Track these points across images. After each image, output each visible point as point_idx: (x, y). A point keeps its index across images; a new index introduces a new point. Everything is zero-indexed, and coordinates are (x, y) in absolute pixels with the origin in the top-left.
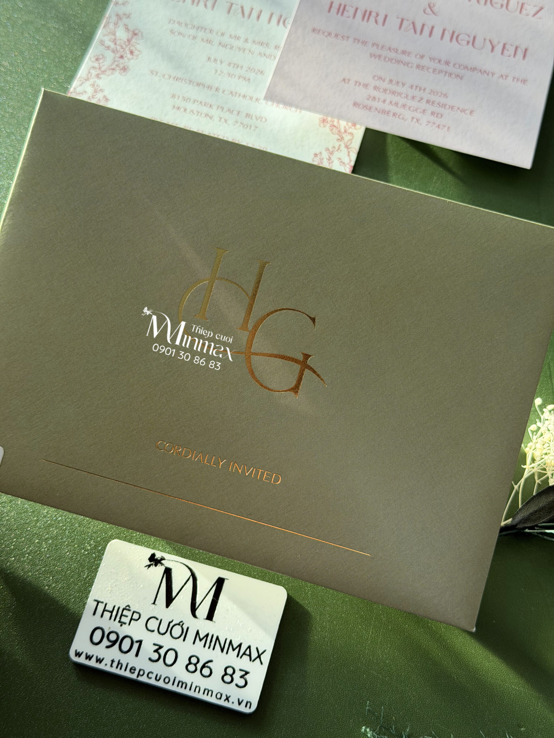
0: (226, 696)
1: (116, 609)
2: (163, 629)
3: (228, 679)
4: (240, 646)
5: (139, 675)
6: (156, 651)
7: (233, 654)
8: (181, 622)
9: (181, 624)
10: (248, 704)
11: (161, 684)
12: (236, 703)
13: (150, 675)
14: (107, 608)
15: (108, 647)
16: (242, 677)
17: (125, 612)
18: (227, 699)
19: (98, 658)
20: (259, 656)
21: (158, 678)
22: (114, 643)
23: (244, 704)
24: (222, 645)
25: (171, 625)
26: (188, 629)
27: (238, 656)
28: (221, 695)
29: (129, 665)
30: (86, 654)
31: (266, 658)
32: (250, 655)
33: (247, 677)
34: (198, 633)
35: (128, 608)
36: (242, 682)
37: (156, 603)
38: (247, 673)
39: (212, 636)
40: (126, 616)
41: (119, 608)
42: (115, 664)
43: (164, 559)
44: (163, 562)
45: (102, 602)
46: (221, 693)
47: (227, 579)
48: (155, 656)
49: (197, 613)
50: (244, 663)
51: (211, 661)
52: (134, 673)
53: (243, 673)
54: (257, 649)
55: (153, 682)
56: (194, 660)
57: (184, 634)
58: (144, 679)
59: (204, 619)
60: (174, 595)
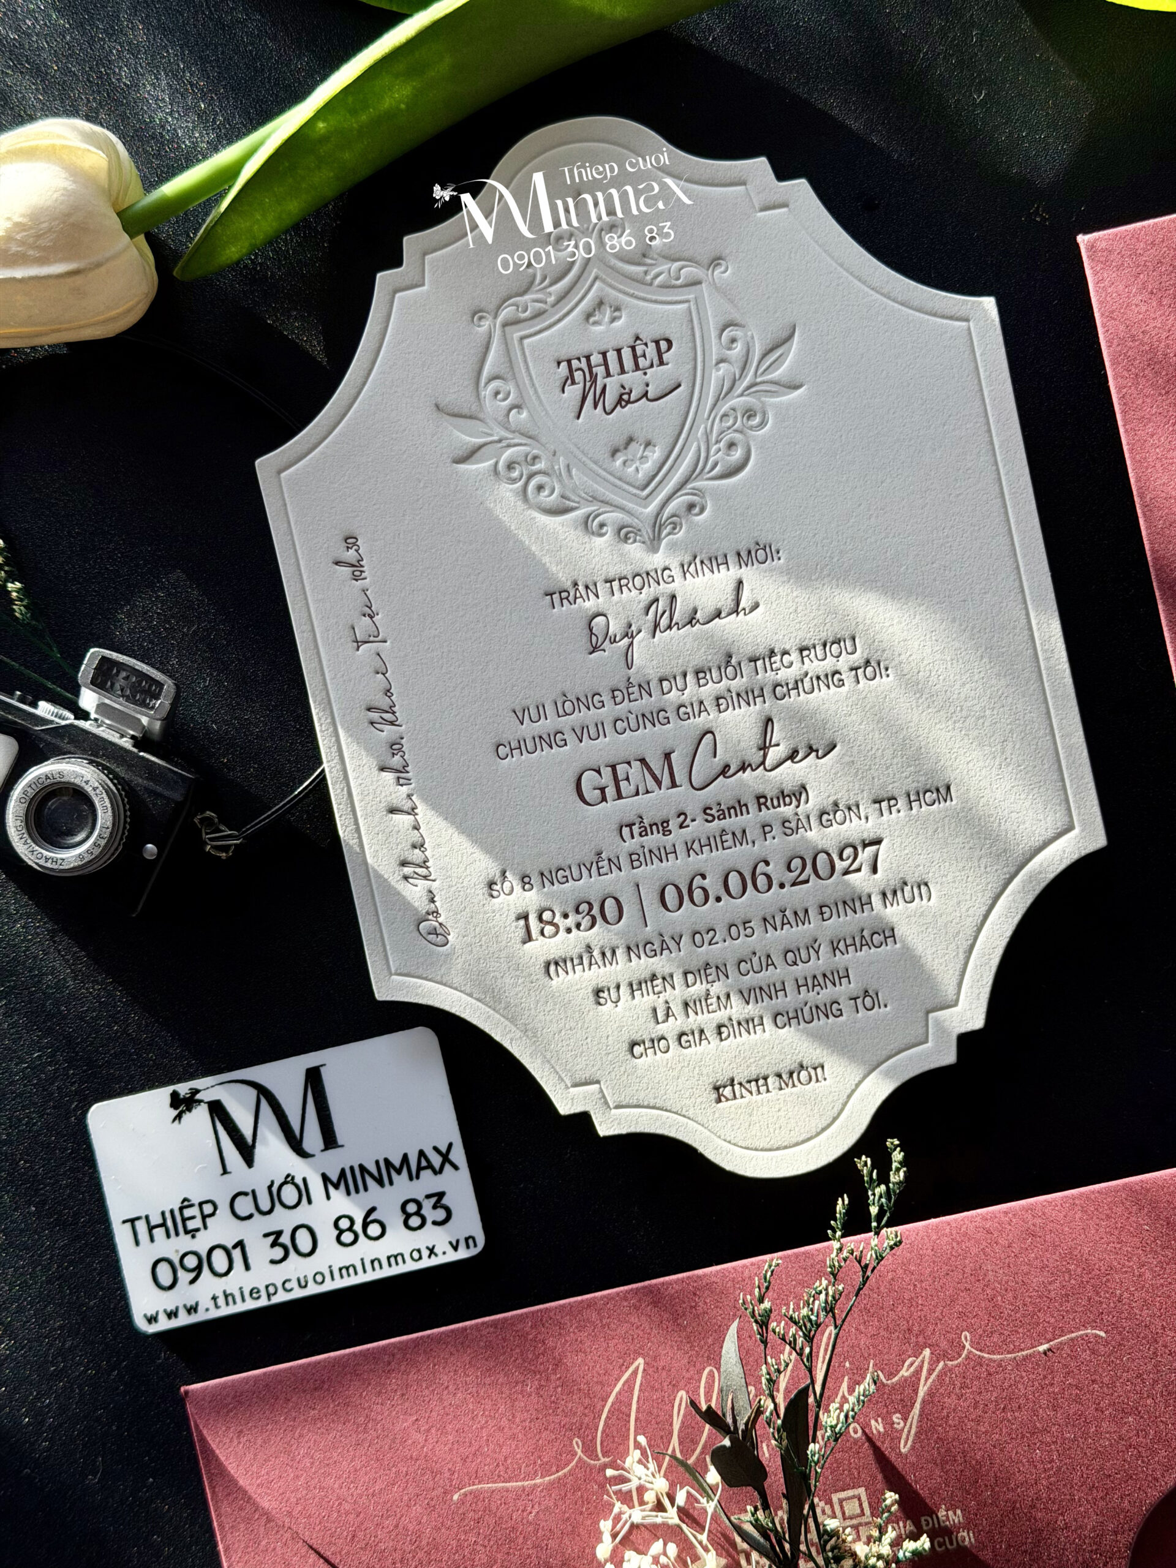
0: (428, 1248)
1: (168, 1215)
2: (265, 1205)
3: (415, 1221)
4: (405, 1158)
5: (269, 1296)
6: (274, 1244)
7: (401, 1180)
8: (288, 1176)
9: (289, 1179)
10: (469, 1240)
11: (313, 1289)
12: (450, 1250)
13: (288, 1286)
14: (153, 1223)
15: (192, 1282)
16: (435, 1207)
17: (188, 1213)
18: (432, 1251)
19: (189, 1306)
20: (446, 1158)
21: (303, 1284)
22: (199, 1269)
23: (462, 1244)
24: (376, 1173)
25: (275, 1189)
26: (304, 1180)
27: (411, 1179)
28: (419, 1251)
29: (243, 1289)
30: (165, 1311)
31: (458, 1155)
32: (430, 1166)
33: (445, 1201)
34: (325, 1178)
35: (186, 1203)
36: (441, 1214)
37: (229, 1169)
38: (441, 1195)
39: (352, 1168)
40: (193, 1218)
41: (172, 1212)
42: (221, 1301)
43: (197, 1091)
44: (198, 1097)
45: (138, 1218)
46: (417, 1248)
47: (322, 1066)
48: (278, 1253)
49: (307, 1146)
50: (429, 1183)
51: (373, 1210)
52: (259, 1298)
53: (433, 1200)
54: (436, 1149)
55: (298, 1293)
56: (344, 1224)
57: (304, 1193)
58: (281, 1297)
59: (322, 1151)
60: (249, 1140)
